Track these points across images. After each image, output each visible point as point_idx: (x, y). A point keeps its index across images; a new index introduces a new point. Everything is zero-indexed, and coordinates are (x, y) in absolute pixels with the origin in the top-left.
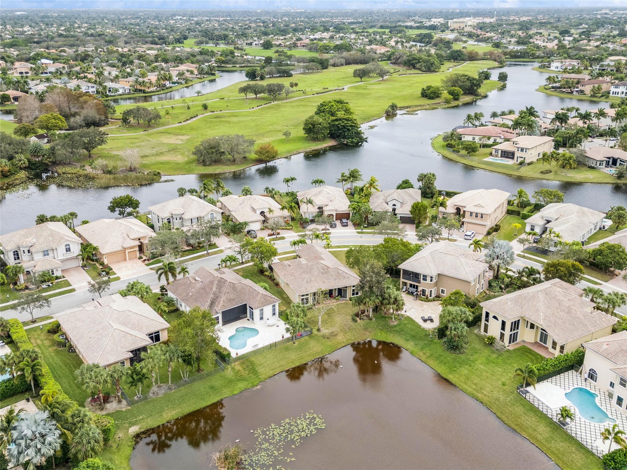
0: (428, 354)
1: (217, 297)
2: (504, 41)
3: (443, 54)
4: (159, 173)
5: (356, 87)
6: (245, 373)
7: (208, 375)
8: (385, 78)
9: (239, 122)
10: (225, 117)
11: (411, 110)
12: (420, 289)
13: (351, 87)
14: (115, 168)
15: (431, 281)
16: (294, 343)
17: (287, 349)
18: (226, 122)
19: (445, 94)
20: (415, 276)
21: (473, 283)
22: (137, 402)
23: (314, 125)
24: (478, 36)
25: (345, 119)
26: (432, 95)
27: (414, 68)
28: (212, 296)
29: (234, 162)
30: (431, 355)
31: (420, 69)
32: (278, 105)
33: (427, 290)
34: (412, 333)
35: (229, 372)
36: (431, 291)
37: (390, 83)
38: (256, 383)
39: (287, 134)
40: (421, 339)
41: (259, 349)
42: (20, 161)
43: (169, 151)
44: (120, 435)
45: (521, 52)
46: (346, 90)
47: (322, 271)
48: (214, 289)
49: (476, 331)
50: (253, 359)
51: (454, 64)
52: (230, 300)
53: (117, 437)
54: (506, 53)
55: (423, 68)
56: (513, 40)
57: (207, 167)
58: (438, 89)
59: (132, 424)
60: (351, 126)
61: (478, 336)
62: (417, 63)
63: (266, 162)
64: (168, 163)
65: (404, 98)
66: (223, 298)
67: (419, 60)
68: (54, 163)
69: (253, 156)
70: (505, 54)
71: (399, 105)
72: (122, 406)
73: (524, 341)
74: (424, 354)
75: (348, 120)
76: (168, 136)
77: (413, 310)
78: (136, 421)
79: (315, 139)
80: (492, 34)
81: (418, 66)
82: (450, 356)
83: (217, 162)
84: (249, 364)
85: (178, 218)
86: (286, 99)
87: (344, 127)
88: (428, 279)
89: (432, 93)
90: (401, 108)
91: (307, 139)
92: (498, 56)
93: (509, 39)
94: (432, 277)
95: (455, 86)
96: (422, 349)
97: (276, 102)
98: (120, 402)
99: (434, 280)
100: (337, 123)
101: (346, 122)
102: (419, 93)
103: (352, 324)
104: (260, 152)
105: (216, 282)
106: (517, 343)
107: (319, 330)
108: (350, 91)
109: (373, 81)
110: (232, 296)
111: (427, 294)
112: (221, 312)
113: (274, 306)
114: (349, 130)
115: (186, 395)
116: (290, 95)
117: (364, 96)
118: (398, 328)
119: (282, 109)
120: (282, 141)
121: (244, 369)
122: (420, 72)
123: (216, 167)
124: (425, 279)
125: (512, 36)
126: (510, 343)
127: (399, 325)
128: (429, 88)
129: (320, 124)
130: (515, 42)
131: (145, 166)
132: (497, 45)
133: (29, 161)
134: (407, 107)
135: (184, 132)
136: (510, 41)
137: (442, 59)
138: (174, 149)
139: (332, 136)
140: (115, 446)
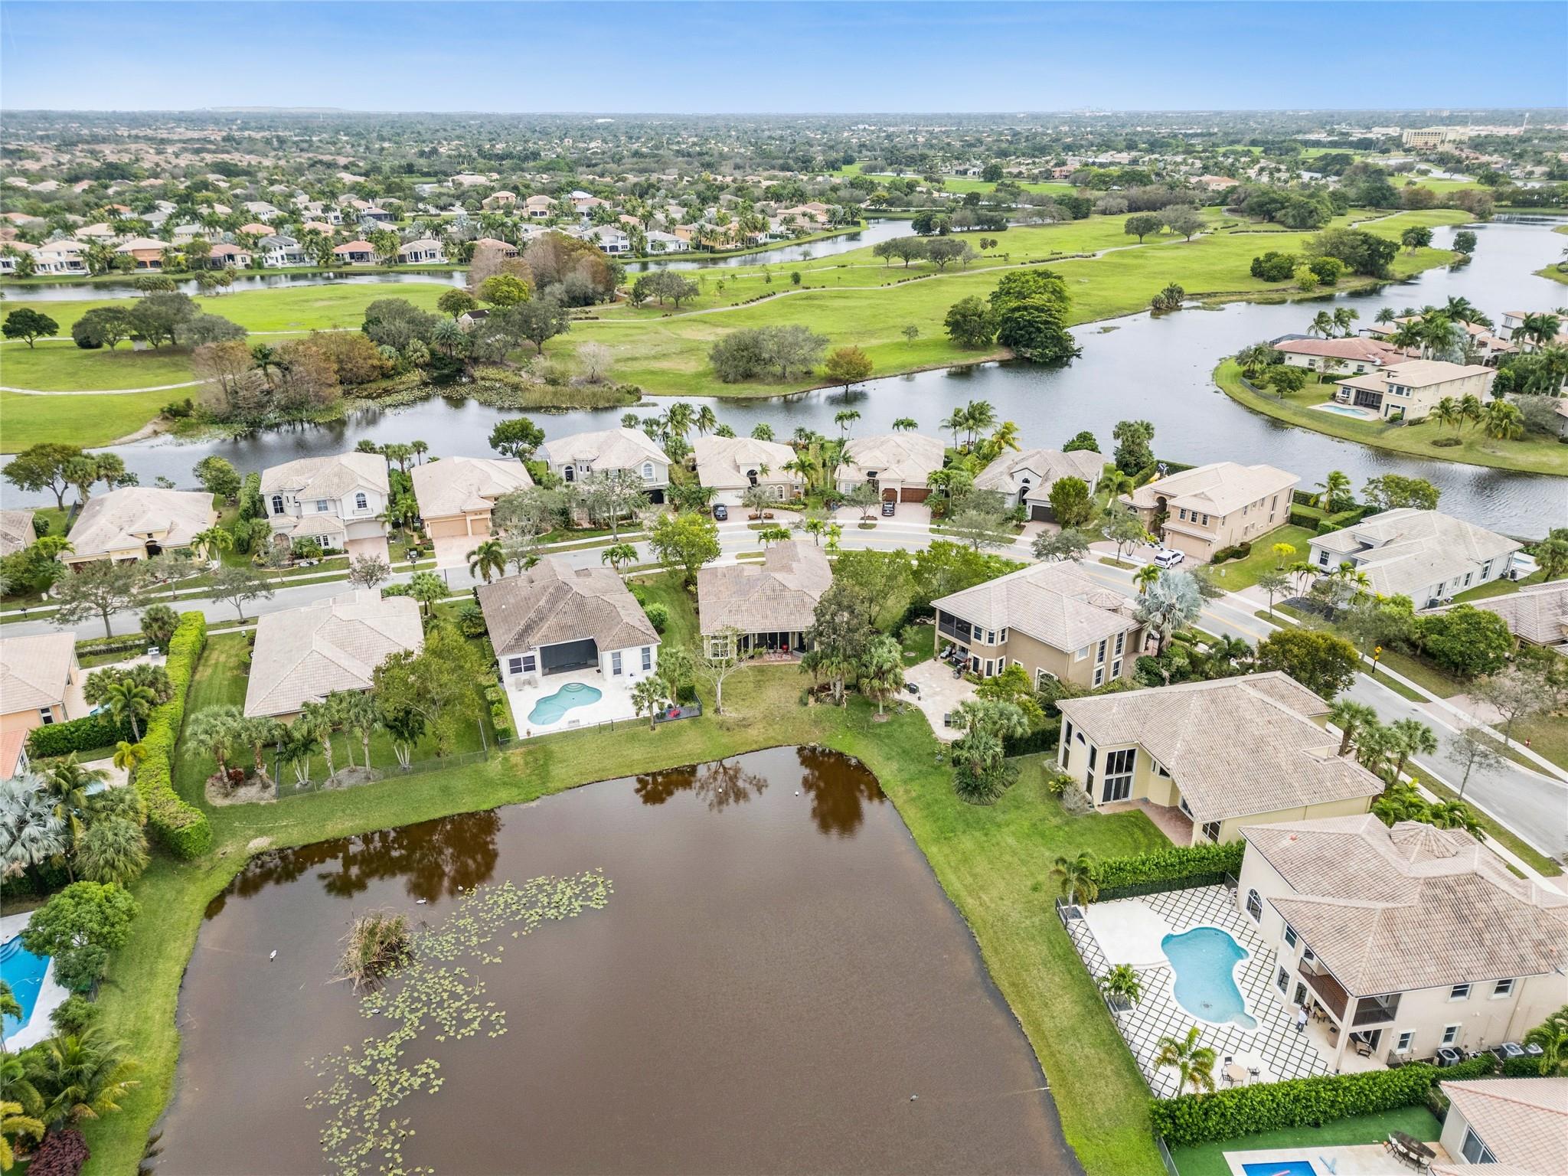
0: (914, 794)
1: (541, 619)
2: (1517, 172)
3: (1352, 192)
4: (637, 390)
5: (1121, 254)
6: (522, 773)
7: (450, 764)
8: (1197, 235)
9: (845, 308)
10: (822, 297)
11: (1210, 300)
12: (970, 655)
13: (1112, 253)
14: (563, 374)
15: (991, 641)
16: (653, 729)
17: (633, 738)
18: (820, 307)
19: (1303, 272)
20: (963, 628)
21: (1078, 659)
22: (294, 793)
23: (964, 316)
24: (1459, 161)
25: (1037, 309)
26: (1274, 273)
27: (1272, 219)
28: (532, 615)
29: (781, 379)
30: (919, 797)
31: (1282, 223)
32: (939, 281)
33: (981, 659)
34: (907, 746)
35: (494, 766)
36: (990, 664)
37: (1201, 247)
38: (533, 796)
39: (911, 331)
40: (919, 760)
41: (577, 731)
42: (415, 351)
43: (682, 352)
44: (229, 849)
45: (1539, 194)
46: (1100, 255)
47: (769, 593)
48: (542, 603)
49: (1046, 763)
50: (554, 747)
51: (1369, 214)
52: (562, 628)
53: (220, 851)
54: (1501, 194)
55: (1290, 221)
56: (1539, 170)
57: (730, 385)
58: (1291, 260)
59: (261, 833)
60: (1046, 322)
61: (1046, 774)
62: (1276, 210)
63: (846, 383)
64: (663, 372)
65: (1212, 277)
66: (552, 621)
67: (1282, 204)
68: (475, 361)
69: (821, 369)
70: (1499, 197)
71: (1187, 290)
72: (266, 795)
73: (1146, 801)
74: (907, 792)
75: (1042, 311)
76: (701, 327)
77: (938, 698)
78: (271, 829)
79: (968, 346)
80: (1495, 158)
81: (1279, 215)
82: (955, 804)
83: (748, 376)
84: (540, 756)
85: (585, 468)
86: (964, 270)
87: (1030, 323)
88: (985, 637)
89: (1274, 268)
90: (1193, 297)
91: (951, 346)
92: (1480, 201)
93: (1529, 168)
94: (991, 634)
95: (1333, 255)
96: (905, 782)
97: (939, 276)
98: (265, 787)
99: (997, 641)
100: (1017, 314)
101: (1036, 313)
102: (1248, 270)
103: (795, 709)
104: (834, 364)
105: (551, 590)
106: (1128, 803)
107: (717, 711)
108: (1107, 259)
109: (1166, 242)
110: (569, 620)
111: (980, 667)
112: (538, 648)
113: (646, 651)
114: (1039, 330)
115: (389, 796)
116: (974, 262)
117: (1126, 269)
118: (883, 731)
119: (944, 288)
120: (900, 346)
121: (527, 764)
122: (1280, 228)
123: (746, 386)
124: (978, 637)
125: (1539, 163)
126: (1106, 798)
127: (889, 723)
128: (1270, 256)
129: (980, 316)
130: (1543, 174)
131: (623, 376)
132: (1491, 179)
133: (433, 353)
134: (1209, 295)
135: (732, 321)
136: (1531, 173)
137: (1342, 204)
138: (689, 351)
139: (1007, 341)
140: (206, 866)
